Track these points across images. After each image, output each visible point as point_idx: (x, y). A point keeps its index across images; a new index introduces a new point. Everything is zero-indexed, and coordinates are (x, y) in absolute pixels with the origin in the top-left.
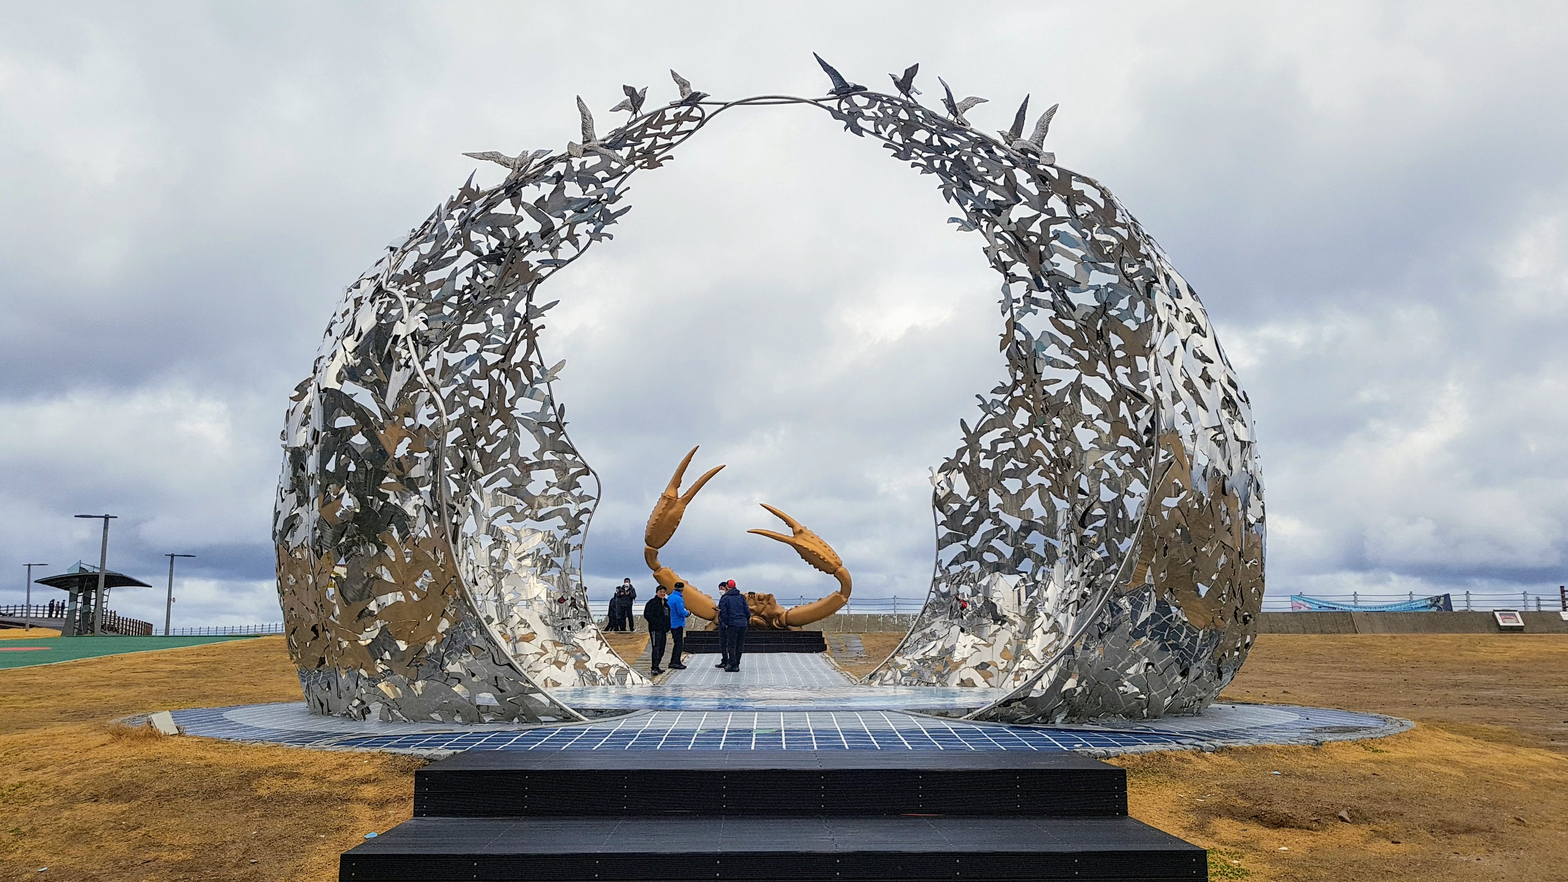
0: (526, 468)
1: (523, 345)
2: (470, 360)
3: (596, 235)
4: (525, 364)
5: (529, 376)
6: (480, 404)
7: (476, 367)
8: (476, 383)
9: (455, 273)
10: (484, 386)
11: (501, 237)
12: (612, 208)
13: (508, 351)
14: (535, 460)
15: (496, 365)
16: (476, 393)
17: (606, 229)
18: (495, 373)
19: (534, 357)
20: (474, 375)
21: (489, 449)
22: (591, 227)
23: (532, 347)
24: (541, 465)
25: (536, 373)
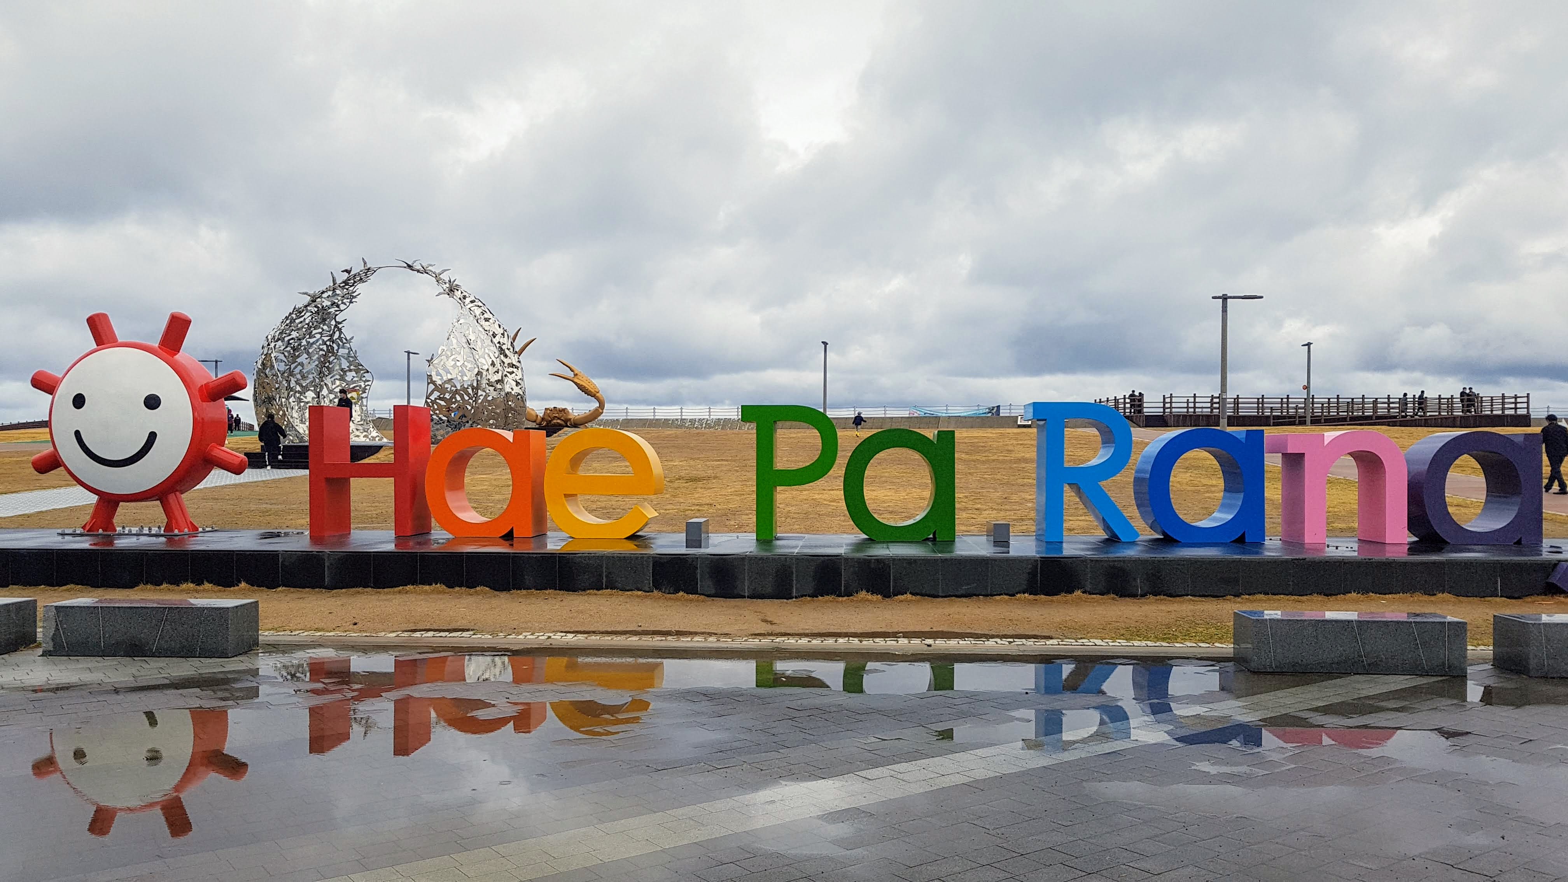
0: (345, 372)
1: (338, 333)
2: (317, 341)
3: (351, 302)
4: (340, 338)
5: (342, 341)
6: (324, 353)
7: (321, 342)
8: (321, 347)
9: (305, 319)
10: (325, 347)
11: (318, 307)
12: (354, 294)
13: (331, 336)
14: (348, 369)
15: (328, 340)
16: (322, 350)
17: (353, 300)
18: (328, 343)
19: (342, 336)
20: (320, 344)
21: (330, 366)
22: (349, 300)
23: (341, 333)
24: (350, 370)
25: (344, 341)
